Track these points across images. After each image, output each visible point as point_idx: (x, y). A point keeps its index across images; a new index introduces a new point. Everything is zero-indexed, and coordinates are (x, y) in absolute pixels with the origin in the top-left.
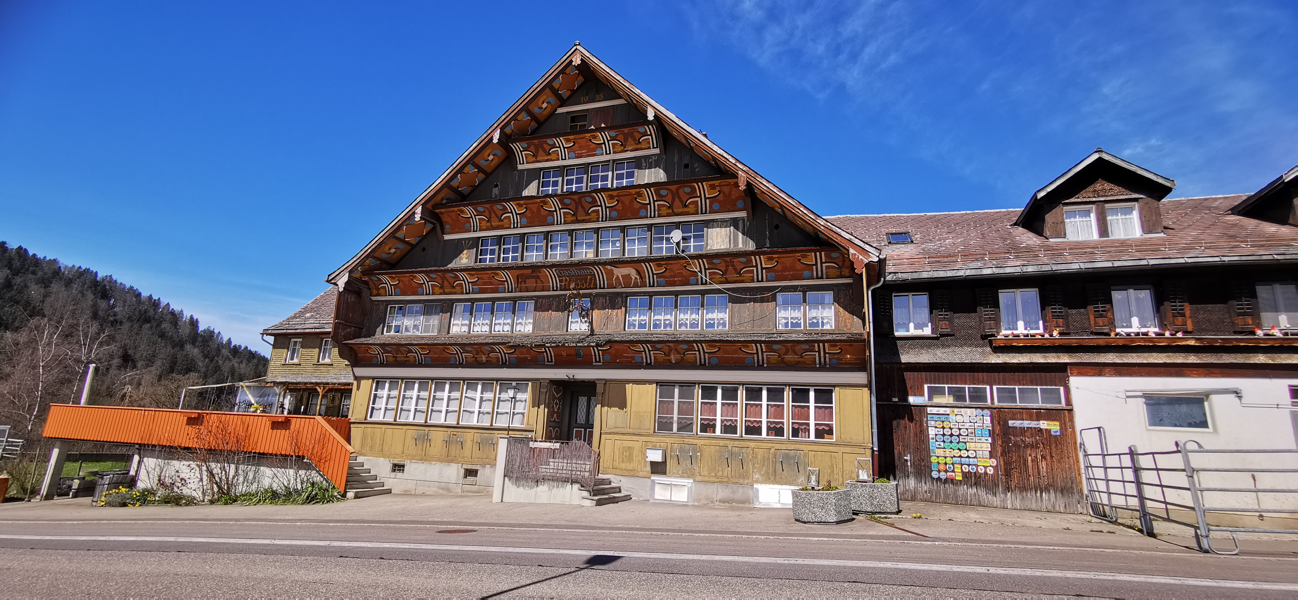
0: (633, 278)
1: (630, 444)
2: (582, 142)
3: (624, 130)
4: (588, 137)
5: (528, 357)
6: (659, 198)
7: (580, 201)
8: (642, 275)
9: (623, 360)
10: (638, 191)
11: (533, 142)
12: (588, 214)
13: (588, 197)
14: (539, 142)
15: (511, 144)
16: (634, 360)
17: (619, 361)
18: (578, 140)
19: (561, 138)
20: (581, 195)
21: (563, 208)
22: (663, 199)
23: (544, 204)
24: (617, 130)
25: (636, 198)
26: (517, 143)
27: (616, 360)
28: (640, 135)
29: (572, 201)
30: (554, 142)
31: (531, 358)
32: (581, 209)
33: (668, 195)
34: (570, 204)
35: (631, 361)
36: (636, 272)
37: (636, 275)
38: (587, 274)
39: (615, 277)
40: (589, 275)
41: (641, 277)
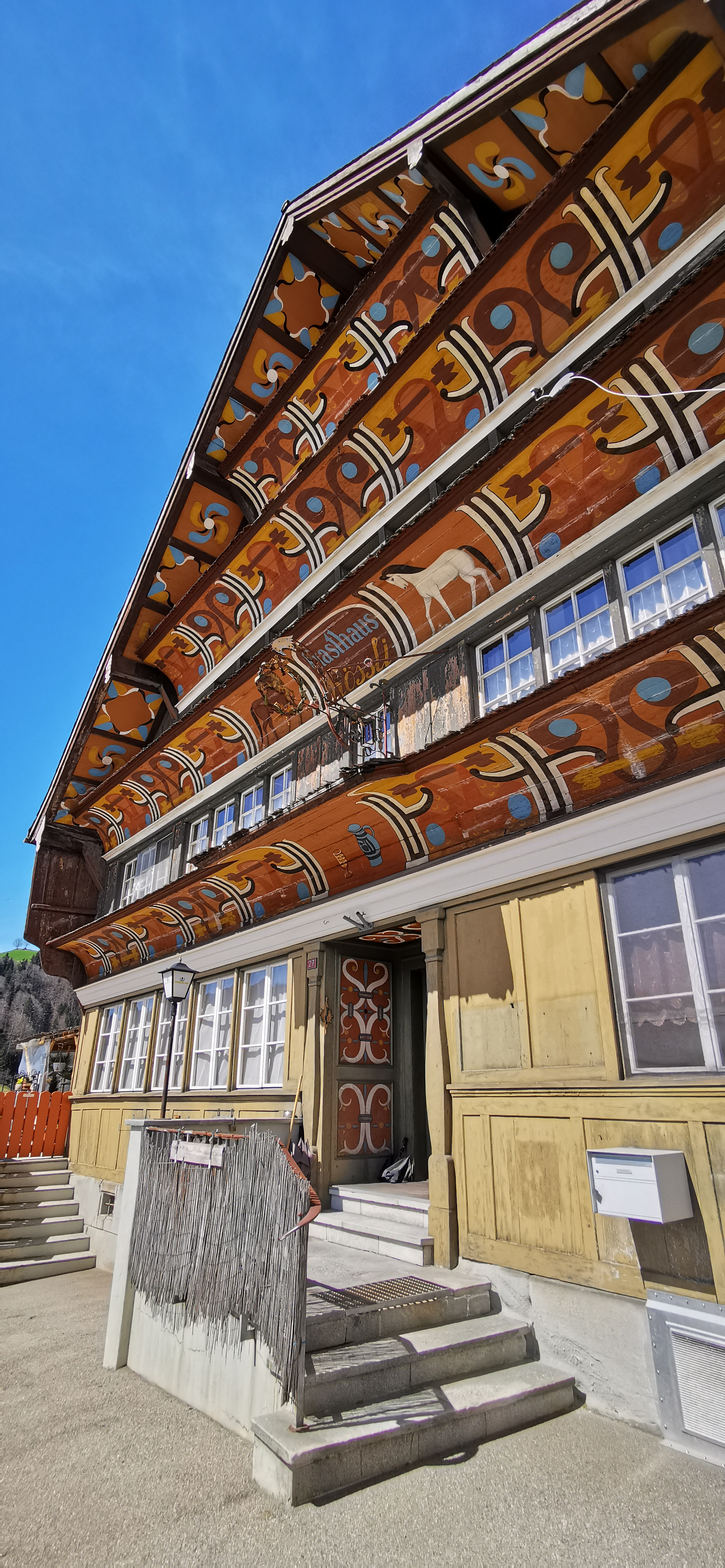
0: (471, 581)
1: (540, 1131)
2: (335, 383)
3: (394, 277)
4: (339, 358)
5: (280, 894)
6: (496, 347)
7: (337, 488)
8: (491, 559)
9: (479, 827)
10: (436, 360)
11: (261, 449)
12: (363, 512)
13: (343, 462)
14: (268, 439)
15: (229, 476)
16: (510, 816)
17: (470, 834)
18: (326, 385)
19: (295, 401)
20: (325, 470)
21: (317, 531)
22: (511, 340)
23: (283, 543)
24: (379, 291)
25: (444, 393)
26: (239, 469)
27: (461, 832)
28: (435, 267)
29: (321, 498)
30: (291, 421)
31: (285, 893)
32: (347, 510)
33: (514, 316)
34: (323, 509)
35: (503, 820)
36: (474, 559)
37: (476, 566)
38: (366, 634)
39: (428, 605)
40: (371, 636)
41: (491, 568)
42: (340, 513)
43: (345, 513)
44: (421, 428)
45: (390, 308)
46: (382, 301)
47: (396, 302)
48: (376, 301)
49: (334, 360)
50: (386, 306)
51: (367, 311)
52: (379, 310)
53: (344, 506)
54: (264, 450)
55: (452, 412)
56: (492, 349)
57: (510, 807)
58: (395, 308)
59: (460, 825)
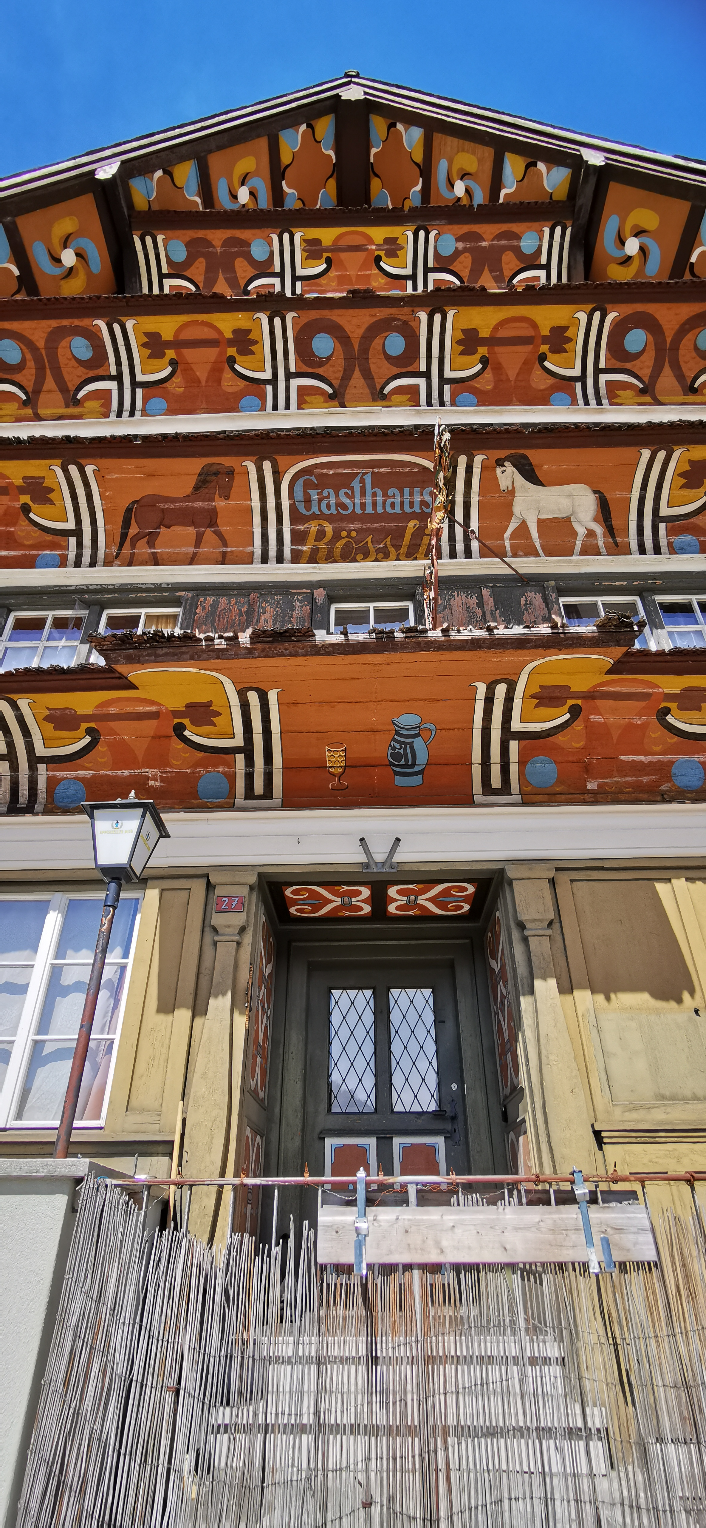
0: (581, 531)
2: (352, 263)
3: (484, 233)
4: (377, 245)
5: (148, 778)
6: (614, 361)
7: (365, 350)
8: (616, 522)
9: (617, 782)
10: (563, 323)
11: (208, 243)
12: (379, 397)
13: (397, 330)
14: (229, 242)
15: (140, 232)
16: (670, 780)
17: (599, 786)
18: (343, 256)
19: (297, 237)
20: (374, 319)
21: (299, 375)
22: (628, 366)
23: (241, 352)
24: (465, 229)
25: (543, 358)
26: (160, 238)
27: (585, 780)
28: (518, 263)
29: (338, 345)
30: (272, 253)
31: (162, 779)
32: (357, 380)
33: (644, 350)
34: (329, 358)
35: (658, 783)
36: (598, 512)
37: (595, 520)
38: (407, 509)
39: (513, 526)
40: (414, 516)
41: (610, 530)
42: (347, 377)
43: (352, 382)
44: (498, 369)
45: (457, 253)
46: (458, 240)
47: (467, 254)
48: (454, 235)
49: (371, 241)
50: (456, 248)
51: (439, 234)
52: (449, 244)
53: (357, 374)
54: (211, 249)
55: (539, 381)
56: (609, 359)
57: (673, 771)
58: (462, 258)
59: (587, 771)
